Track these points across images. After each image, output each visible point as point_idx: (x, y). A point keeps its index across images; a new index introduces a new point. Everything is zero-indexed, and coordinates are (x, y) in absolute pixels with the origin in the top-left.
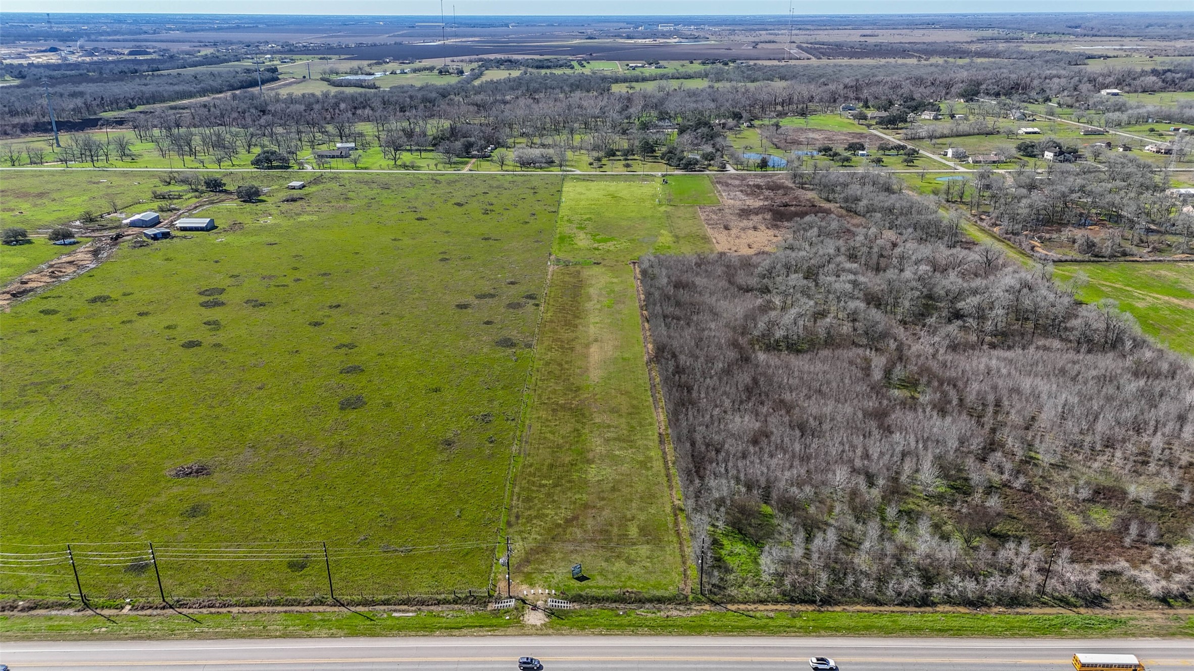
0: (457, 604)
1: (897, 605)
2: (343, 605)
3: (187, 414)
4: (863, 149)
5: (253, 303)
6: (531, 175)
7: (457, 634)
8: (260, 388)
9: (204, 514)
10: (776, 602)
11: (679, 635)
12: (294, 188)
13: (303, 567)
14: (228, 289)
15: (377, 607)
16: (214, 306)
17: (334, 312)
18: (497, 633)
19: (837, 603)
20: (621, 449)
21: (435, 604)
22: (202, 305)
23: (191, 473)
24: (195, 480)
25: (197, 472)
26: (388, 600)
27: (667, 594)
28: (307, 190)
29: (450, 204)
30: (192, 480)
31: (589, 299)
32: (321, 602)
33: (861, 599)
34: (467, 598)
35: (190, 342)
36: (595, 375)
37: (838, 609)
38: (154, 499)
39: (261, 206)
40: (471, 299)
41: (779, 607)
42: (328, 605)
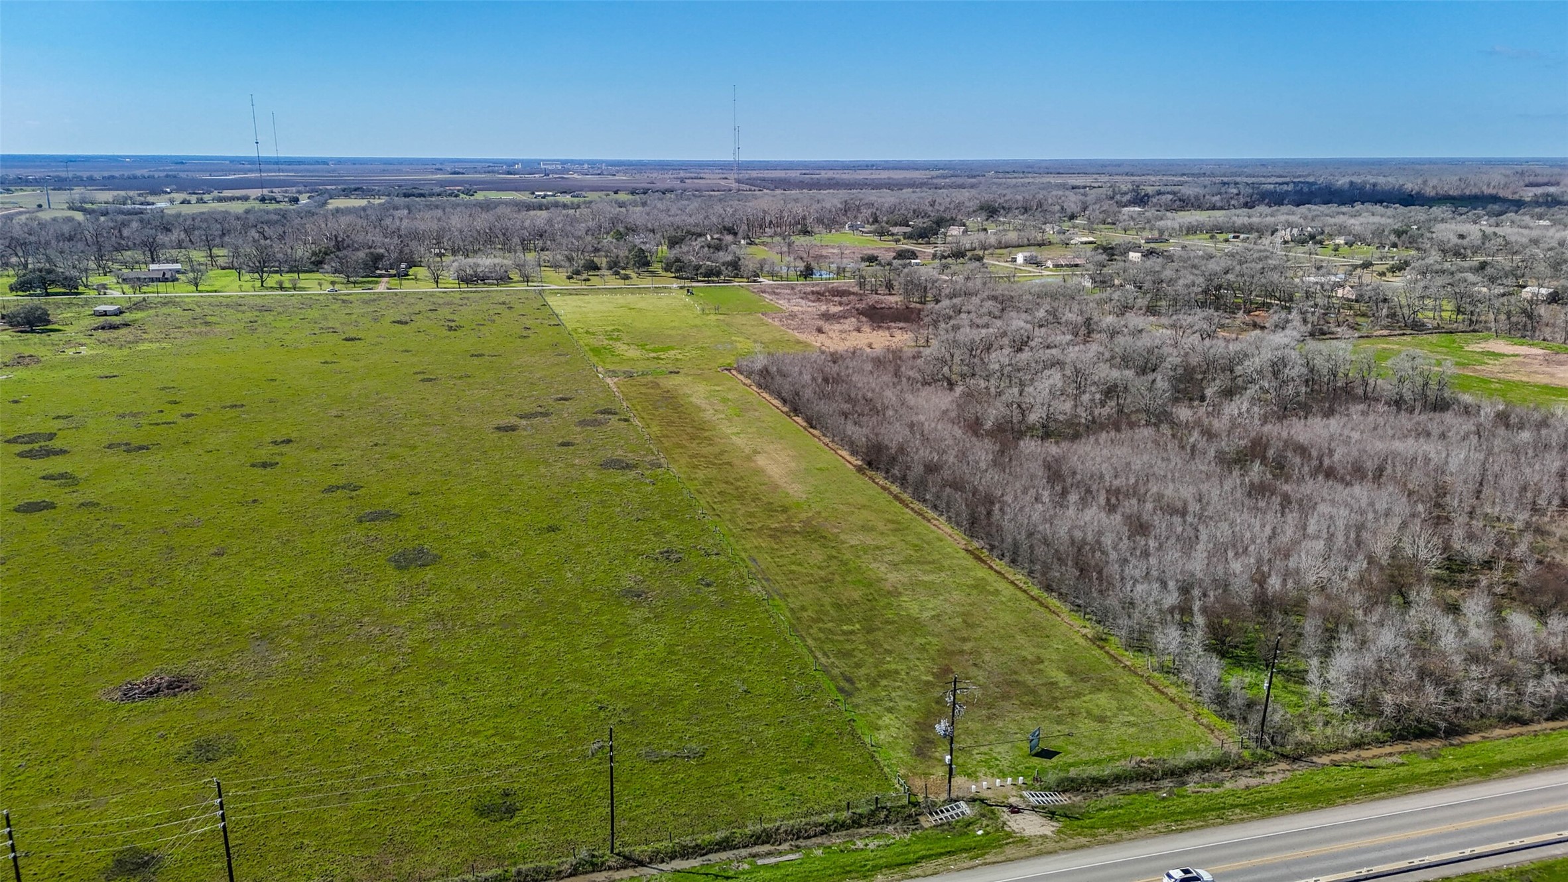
0: (861, 826)
1: (1547, 720)
2: (641, 864)
3: (91, 605)
4: (916, 258)
5: (123, 447)
6: (488, 291)
7: (919, 872)
8: (219, 554)
9: (230, 752)
10: (1381, 743)
11: (1300, 811)
12: (105, 314)
13: (511, 811)
14: (60, 433)
15: (710, 856)
16: (48, 455)
17: (285, 449)
18: (990, 858)
19: (1466, 732)
20: (925, 572)
21: (823, 833)
22: (21, 455)
23: (158, 690)
24: (172, 700)
25: (170, 686)
26: (726, 840)
27: (1207, 755)
28: (128, 317)
29: (386, 322)
30: (163, 702)
31: (700, 409)
32: (593, 864)
33: (1494, 721)
34: (873, 813)
35: (29, 504)
36: (796, 491)
37: (1475, 737)
38: (100, 743)
39: (55, 336)
40: (513, 420)
41: (1388, 749)
42: (610, 868)
